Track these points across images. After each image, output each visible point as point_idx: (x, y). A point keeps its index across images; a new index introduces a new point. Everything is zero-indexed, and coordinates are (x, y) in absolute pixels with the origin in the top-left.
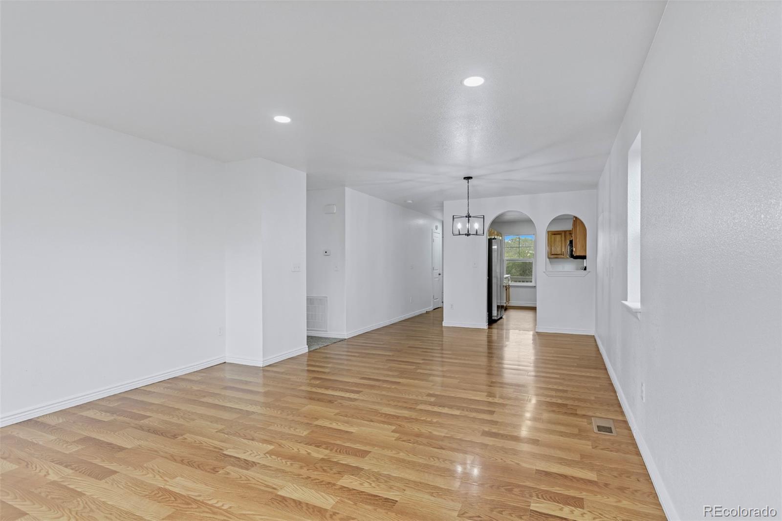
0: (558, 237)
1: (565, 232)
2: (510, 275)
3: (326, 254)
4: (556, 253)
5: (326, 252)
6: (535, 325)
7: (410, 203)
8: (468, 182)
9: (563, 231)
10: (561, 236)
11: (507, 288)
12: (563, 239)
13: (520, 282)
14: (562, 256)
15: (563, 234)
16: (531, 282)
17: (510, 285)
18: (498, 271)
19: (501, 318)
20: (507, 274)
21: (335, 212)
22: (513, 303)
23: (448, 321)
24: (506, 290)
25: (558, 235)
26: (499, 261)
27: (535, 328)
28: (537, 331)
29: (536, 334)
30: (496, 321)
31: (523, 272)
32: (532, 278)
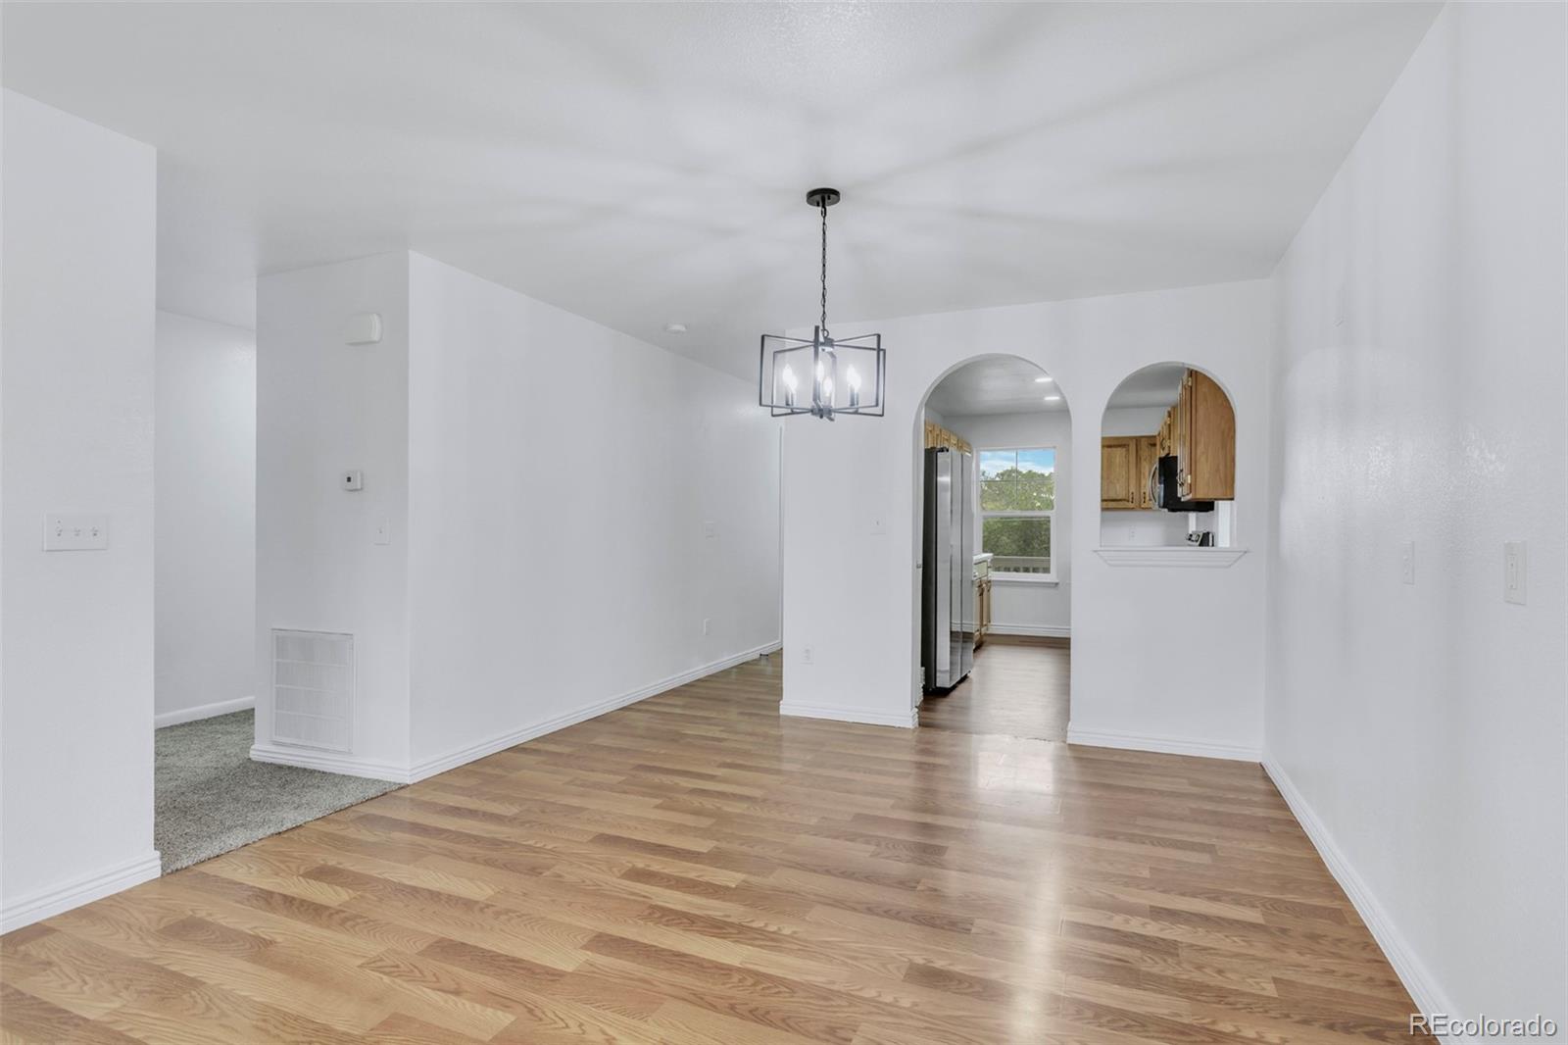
0: (1119, 453)
1: (1138, 440)
2: (991, 554)
3: (350, 485)
4: (1115, 497)
5: (349, 479)
6: (1065, 714)
7: (678, 332)
8: (824, 214)
9: (1131, 438)
10: (1128, 450)
11: (984, 589)
12: (1133, 459)
13: (1017, 570)
14: (1131, 505)
15: (1132, 448)
16: (1047, 570)
17: (992, 579)
18: (955, 541)
19: (964, 679)
20: (984, 551)
21: (376, 337)
22: (999, 625)
23: (794, 703)
24: (981, 594)
25: (1119, 449)
26: (957, 517)
27: (1064, 730)
28: (1070, 741)
29: (1068, 753)
30: (945, 692)
31: (1024, 541)
32: (1049, 561)
